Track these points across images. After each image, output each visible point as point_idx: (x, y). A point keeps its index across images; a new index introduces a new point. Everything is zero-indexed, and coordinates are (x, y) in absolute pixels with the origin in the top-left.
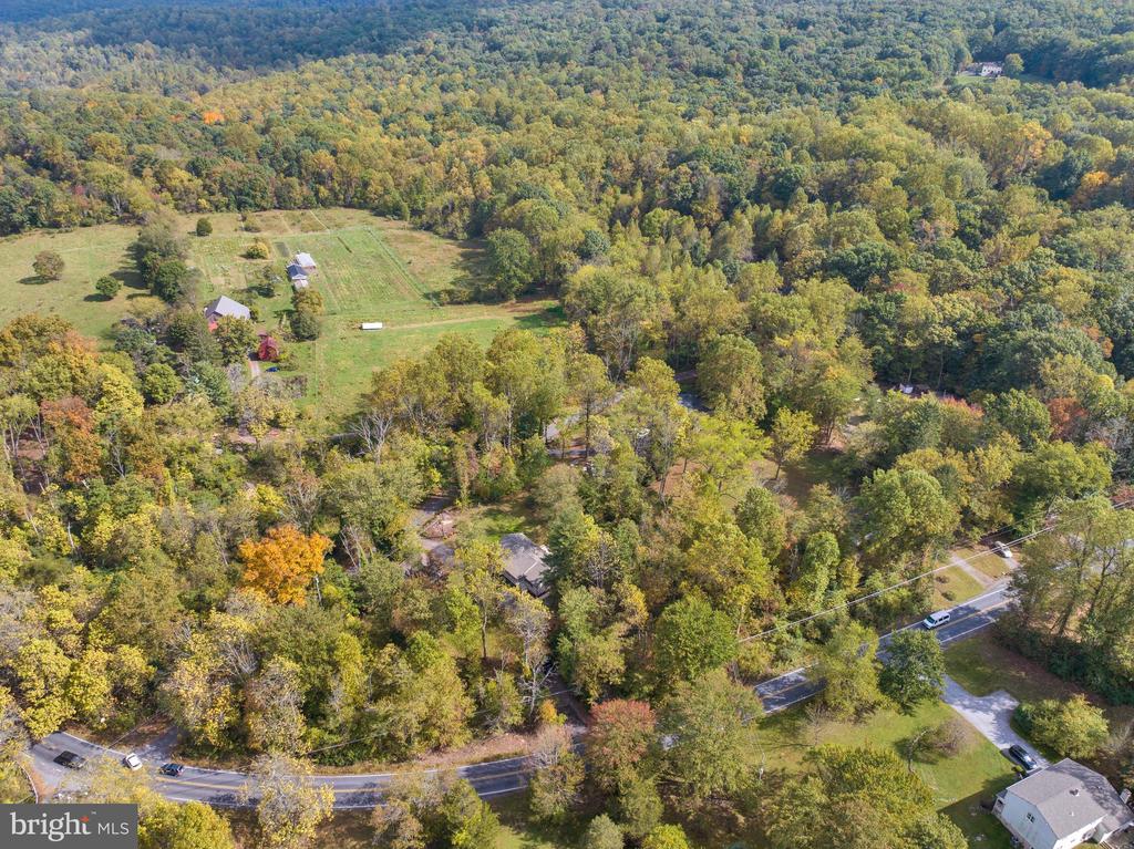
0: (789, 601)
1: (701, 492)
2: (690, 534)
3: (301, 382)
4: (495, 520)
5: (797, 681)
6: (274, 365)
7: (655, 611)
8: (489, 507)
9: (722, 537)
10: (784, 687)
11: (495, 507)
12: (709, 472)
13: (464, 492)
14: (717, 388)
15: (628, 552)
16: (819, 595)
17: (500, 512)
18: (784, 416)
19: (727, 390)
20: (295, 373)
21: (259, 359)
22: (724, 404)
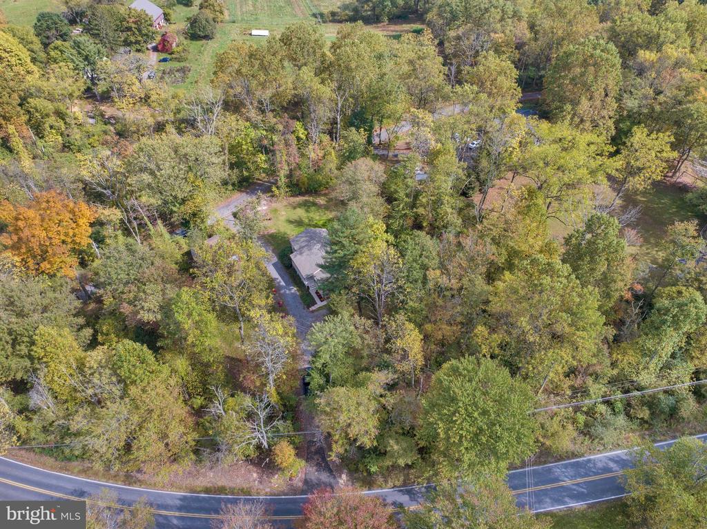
0: (613, 365)
1: (525, 211)
2: (501, 261)
3: (184, 72)
4: (307, 211)
5: (607, 470)
6: (169, 57)
7: (434, 361)
8: (305, 198)
9: (546, 280)
10: (587, 475)
11: (311, 199)
12: (540, 188)
13: (282, 180)
14: (563, 100)
15: (417, 274)
16: (654, 364)
17: (314, 204)
18: (639, 135)
19: (575, 103)
20: (182, 64)
21: (158, 51)
22: (569, 117)
